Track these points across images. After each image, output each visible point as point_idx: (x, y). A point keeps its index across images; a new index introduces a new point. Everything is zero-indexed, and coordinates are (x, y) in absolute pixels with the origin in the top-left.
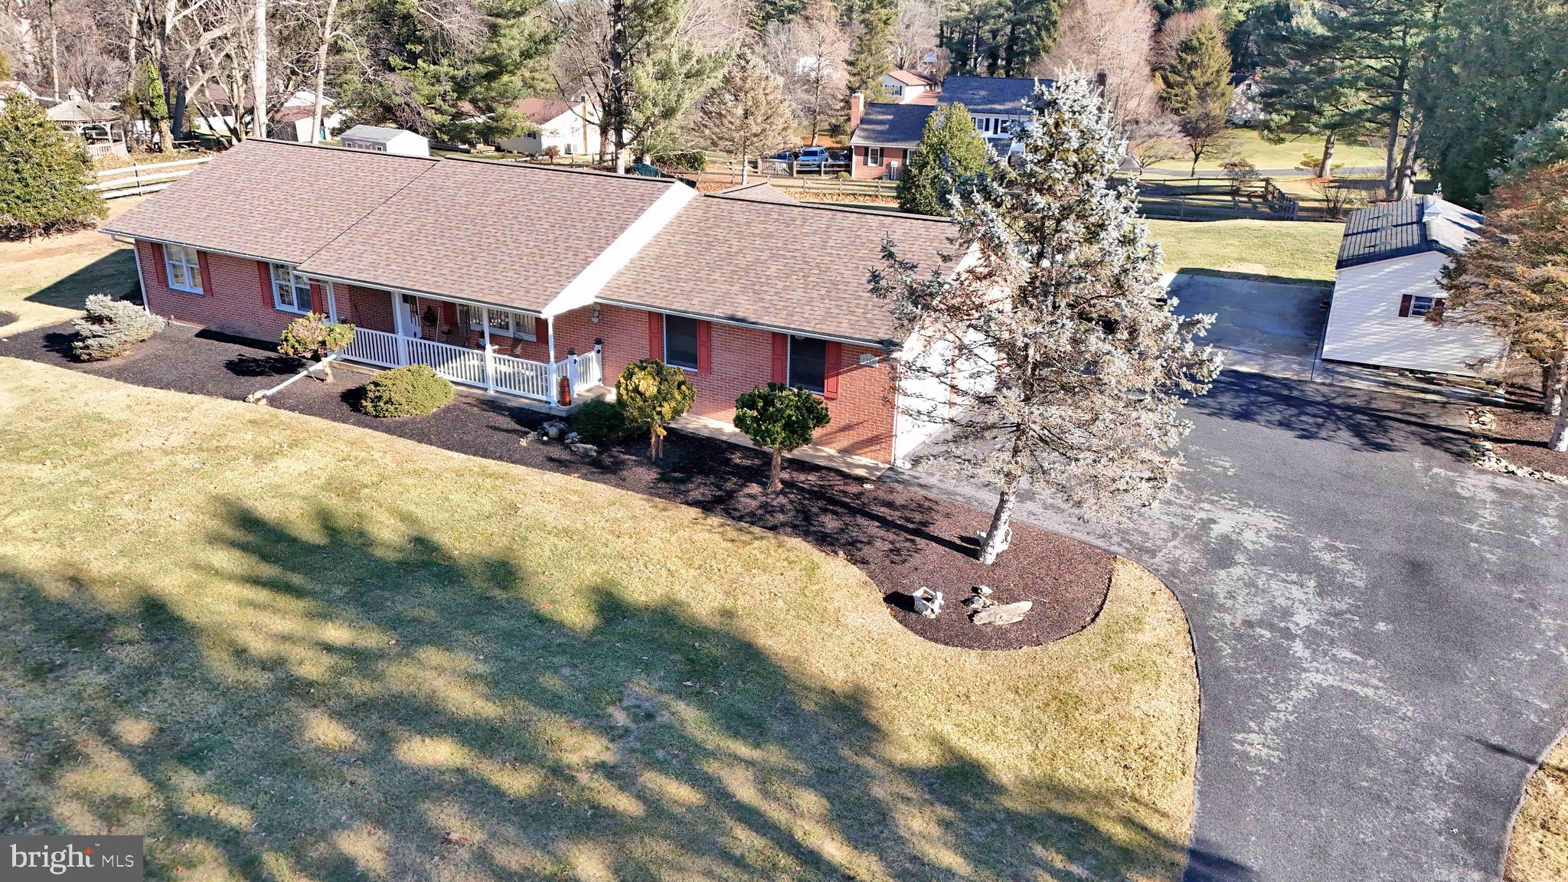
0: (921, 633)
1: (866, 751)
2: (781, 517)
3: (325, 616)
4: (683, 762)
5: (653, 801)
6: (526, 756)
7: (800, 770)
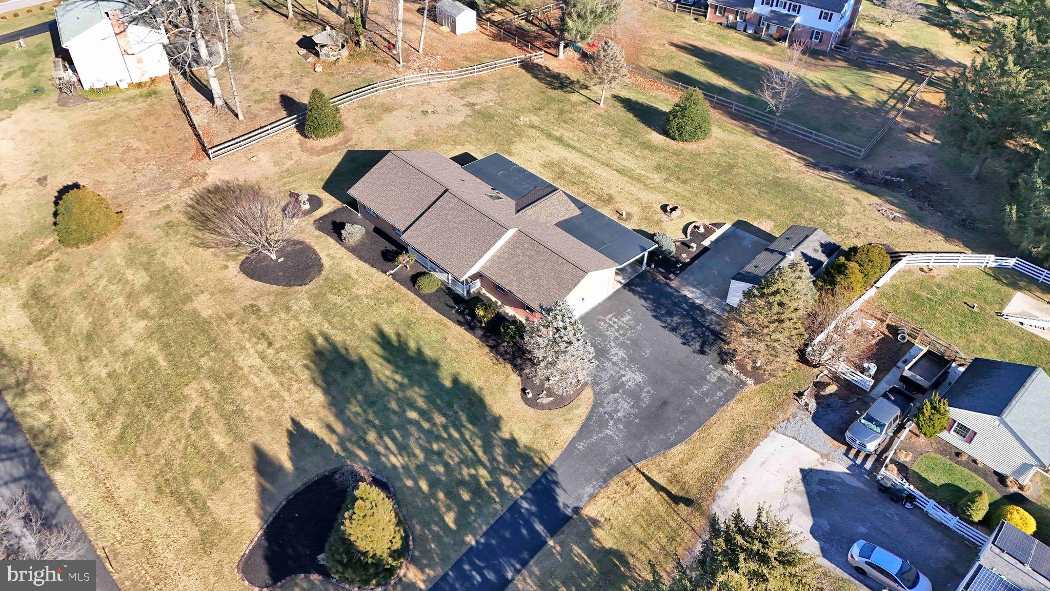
0: (525, 401)
1: (495, 432)
2: (508, 356)
3: (396, 373)
4: (459, 427)
5: (450, 435)
6: (429, 419)
7: (480, 434)
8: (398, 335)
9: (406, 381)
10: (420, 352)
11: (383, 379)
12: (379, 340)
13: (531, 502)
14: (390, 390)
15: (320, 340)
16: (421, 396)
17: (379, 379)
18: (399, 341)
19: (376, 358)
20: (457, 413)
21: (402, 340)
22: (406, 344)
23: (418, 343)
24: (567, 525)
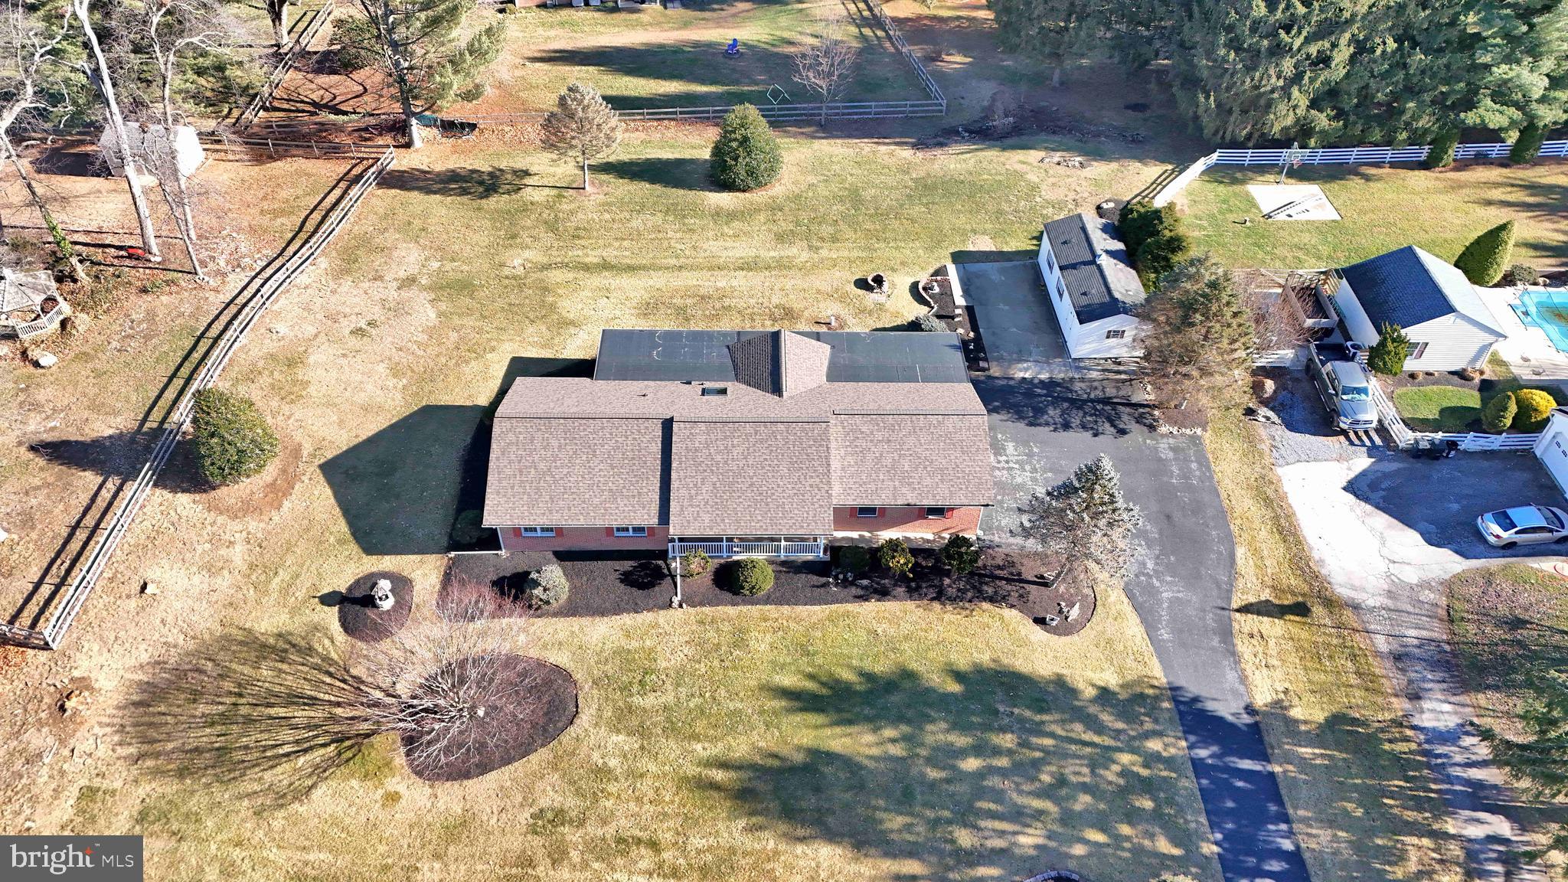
0: (1059, 634)
1: (1077, 699)
2: (969, 593)
3: (879, 728)
4: (1038, 730)
5: (1042, 749)
6: (997, 752)
7: (1067, 716)
8: (811, 677)
9: (905, 729)
10: (869, 677)
11: (875, 751)
12: (797, 704)
13: (1205, 743)
14: (903, 759)
15: (719, 775)
16: (948, 731)
17: (871, 757)
18: (823, 684)
19: (828, 732)
20: (1012, 713)
21: (824, 679)
22: (838, 681)
23: (850, 667)
24: (1265, 734)
